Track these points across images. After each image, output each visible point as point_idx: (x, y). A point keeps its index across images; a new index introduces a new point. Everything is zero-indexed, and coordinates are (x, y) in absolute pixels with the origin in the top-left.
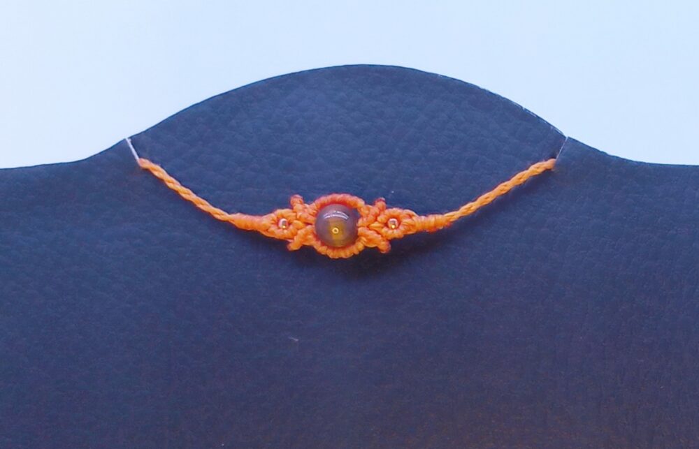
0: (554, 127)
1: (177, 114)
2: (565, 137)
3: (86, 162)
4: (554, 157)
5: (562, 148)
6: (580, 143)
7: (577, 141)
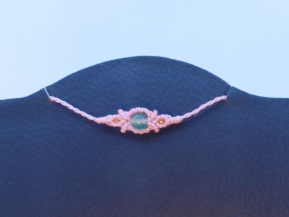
0: (226, 82)
1: (66, 77)
2: (231, 87)
5: (229, 91)
7: (236, 88)
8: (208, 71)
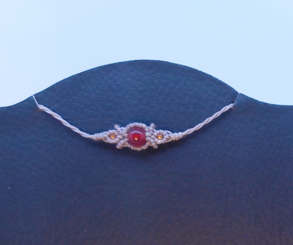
0: (233, 88)
2: (238, 93)
3: (13, 107)
4: (233, 103)
5: (237, 98)
6: (245, 96)
7: (244, 95)
8: (213, 77)
